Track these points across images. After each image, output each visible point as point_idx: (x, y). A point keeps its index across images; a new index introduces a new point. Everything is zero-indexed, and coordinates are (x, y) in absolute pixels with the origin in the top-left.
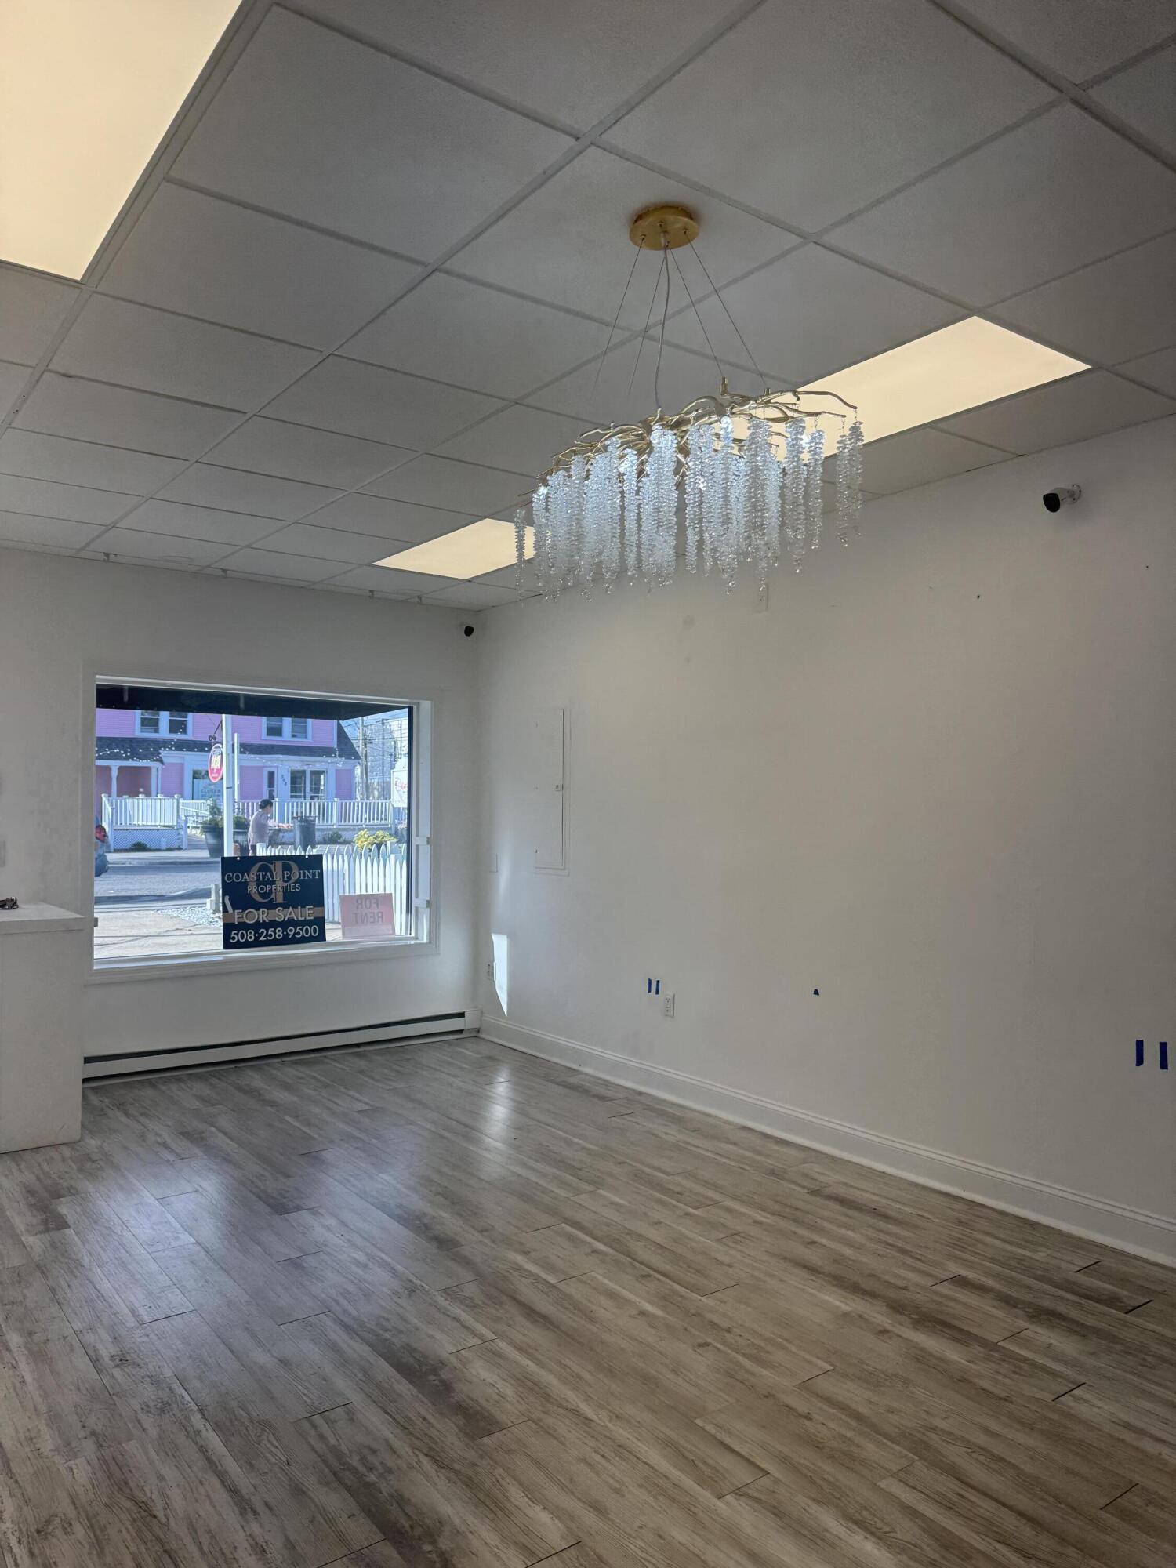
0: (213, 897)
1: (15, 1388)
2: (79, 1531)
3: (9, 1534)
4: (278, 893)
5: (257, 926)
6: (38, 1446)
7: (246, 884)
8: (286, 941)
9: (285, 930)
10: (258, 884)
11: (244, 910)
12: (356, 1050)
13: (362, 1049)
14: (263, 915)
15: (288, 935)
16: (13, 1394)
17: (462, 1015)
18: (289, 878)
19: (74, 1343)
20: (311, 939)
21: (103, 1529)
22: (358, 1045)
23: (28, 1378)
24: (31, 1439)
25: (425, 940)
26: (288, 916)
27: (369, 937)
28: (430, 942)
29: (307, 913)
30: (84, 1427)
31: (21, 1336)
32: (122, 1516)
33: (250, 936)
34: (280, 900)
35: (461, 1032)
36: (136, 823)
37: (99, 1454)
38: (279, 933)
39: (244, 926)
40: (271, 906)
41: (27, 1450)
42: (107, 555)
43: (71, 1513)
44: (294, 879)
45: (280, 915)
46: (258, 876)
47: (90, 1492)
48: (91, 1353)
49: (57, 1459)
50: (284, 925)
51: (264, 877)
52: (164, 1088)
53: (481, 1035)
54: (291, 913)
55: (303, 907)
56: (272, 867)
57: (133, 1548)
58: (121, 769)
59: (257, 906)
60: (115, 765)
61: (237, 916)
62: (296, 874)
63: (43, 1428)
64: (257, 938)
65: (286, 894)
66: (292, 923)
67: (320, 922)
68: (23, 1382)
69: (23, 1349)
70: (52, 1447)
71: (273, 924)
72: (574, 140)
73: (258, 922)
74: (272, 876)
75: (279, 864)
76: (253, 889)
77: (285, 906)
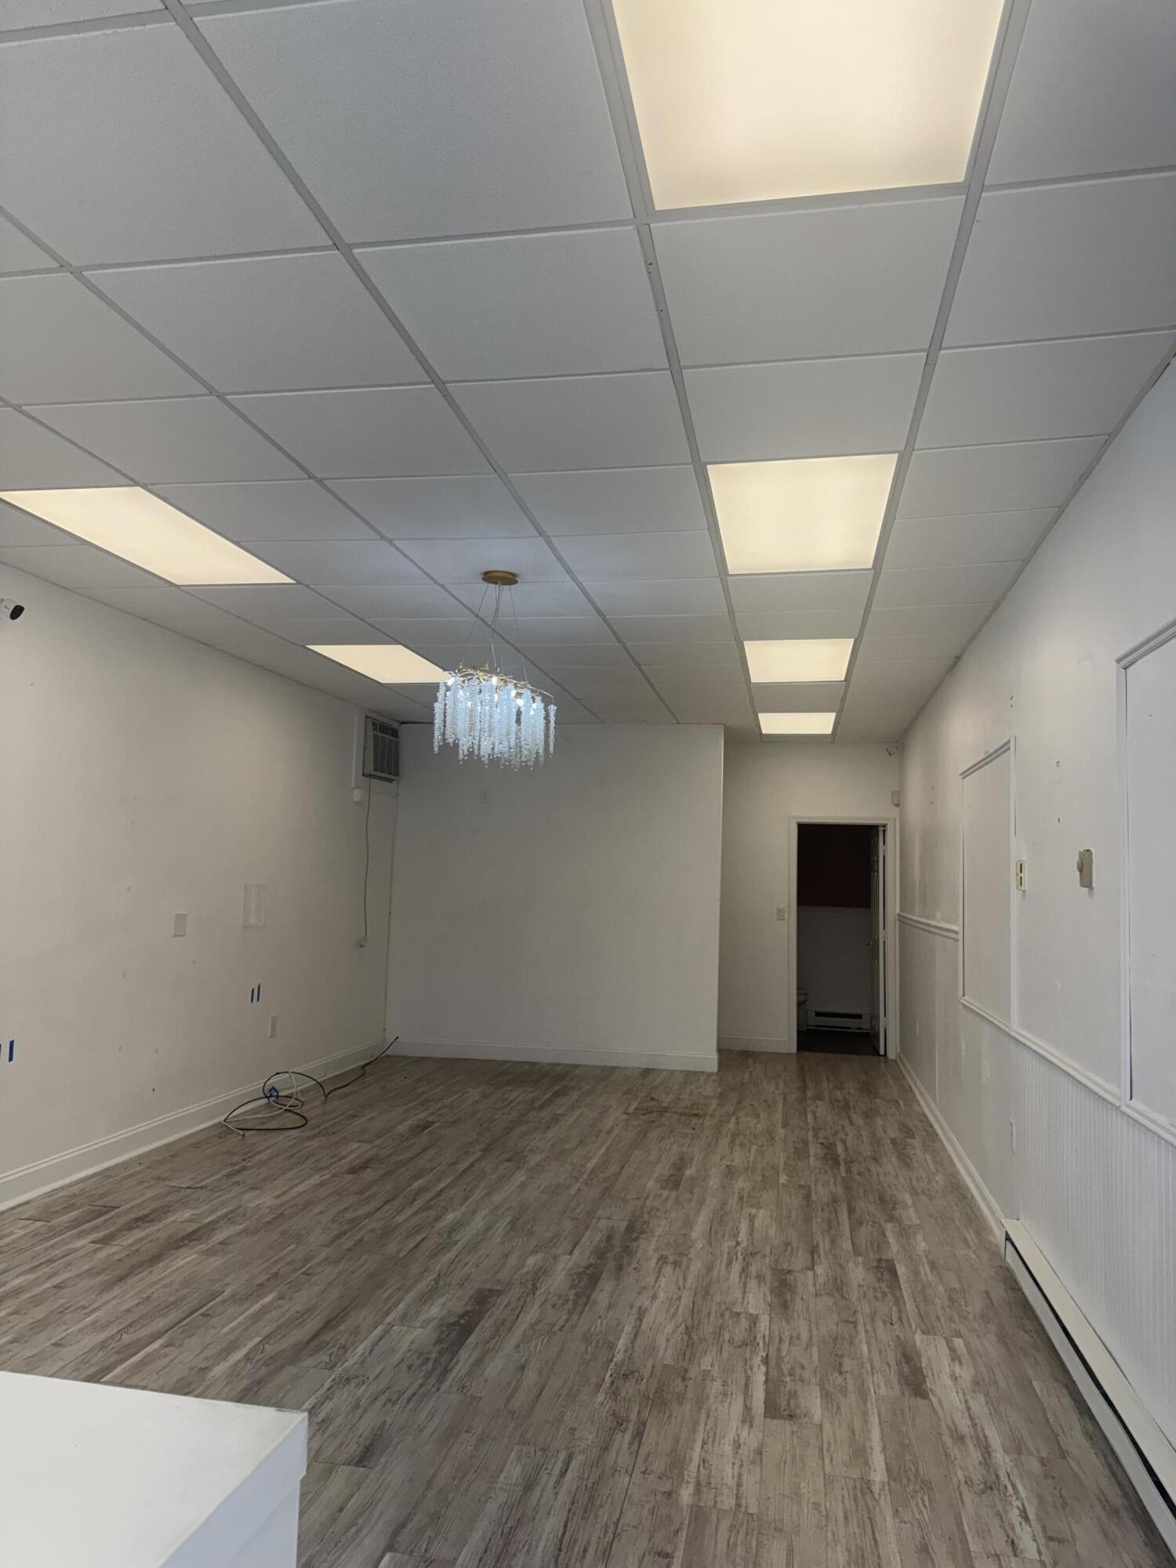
1: (713, 1441)
2: (727, 1336)
3: (762, 1350)
6: (722, 1388)
16: (717, 1436)
19: (642, 1462)
21: (714, 1333)
23: (699, 1444)
24: (724, 1394)
30: (686, 1386)
31: (679, 1495)
32: (701, 1333)
37: (690, 1366)
41: (729, 1389)
43: (726, 1345)
47: (710, 1349)
48: (635, 1447)
49: (715, 1374)
57: (706, 1320)
63: (712, 1399)
68: (704, 1443)
69: (686, 1478)
70: (714, 1383)
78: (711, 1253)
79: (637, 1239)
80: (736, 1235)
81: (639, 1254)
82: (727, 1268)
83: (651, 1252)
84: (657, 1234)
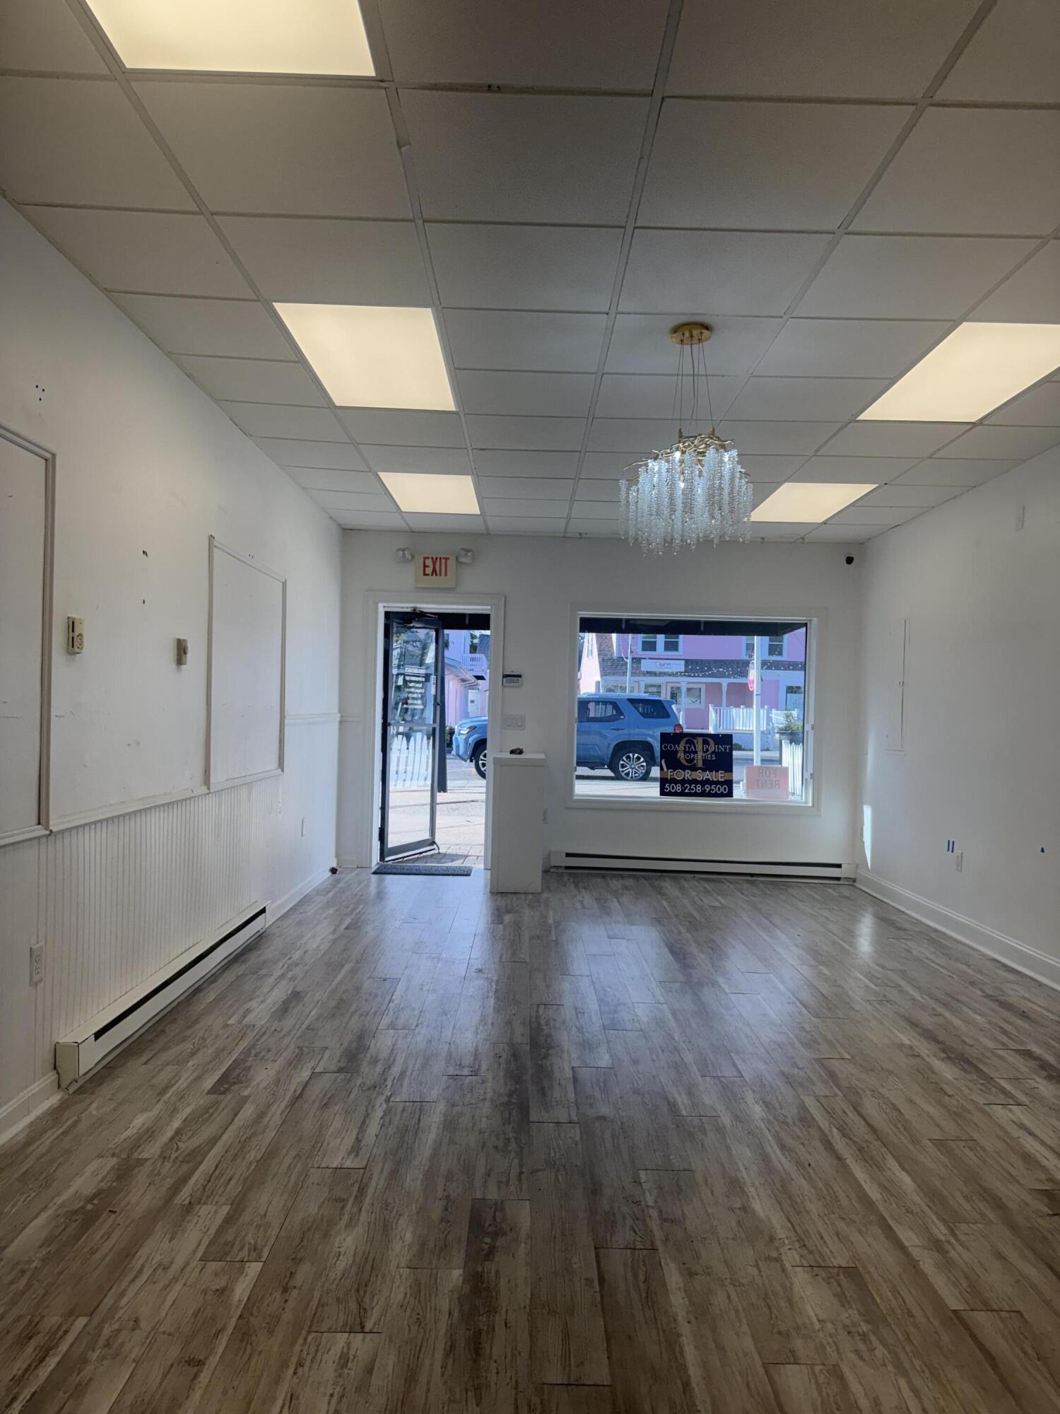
0: (745, 781)
4: (699, 758)
5: (683, 782)
7: (677, 752)
8: (704, 794)
9: (703, 786)
10: (685, 752)
11: (675, 770)
12: (750, 878)
13: (754, 878)
14: (688, 775)
15: (705, 790)
17: (839, 866)
18: (707, 750)
20: (722, 795)
22: (752, 875)
25: (810, 804)
26: (706, 777)
27: (767, 798)
28: (813, 806)
29: (720, 776)
33: (678, 788)
34: (700, 764)
35: (838, 879)
36: (737, 728)
38: (699, 789)
39: (674, 781)
40: (694, 768)
42: (581, 534)
44: (710, 751)
45: (700, 775)
46: (685, 747)
50: (703, 783)
51: (689, 748)
52: (609, 881)
53: (855, 884)
54: (708, 775)
55: (717, 771)
56: (695, 741)
58: (729, 685)
59: (684, 768)
60: (725, 682)
61: (670, 774)
62: (712, 747)
64: (683, 791)
65: (704, 761)
66: (708, 782)
67: (729, 783)
71: (695, 782)
72: (605, 315)
73: (684, 779)
74: (695, 748)
75: (700, 740)
76: (681, 756)
77: (704, 770)
78: (421, 1083)
79: (510, 1095)
80: (387, 1112)
81: (501, 1074)
82: (407, 1067)
83: (490, 1078)
84: (488, 1103)
